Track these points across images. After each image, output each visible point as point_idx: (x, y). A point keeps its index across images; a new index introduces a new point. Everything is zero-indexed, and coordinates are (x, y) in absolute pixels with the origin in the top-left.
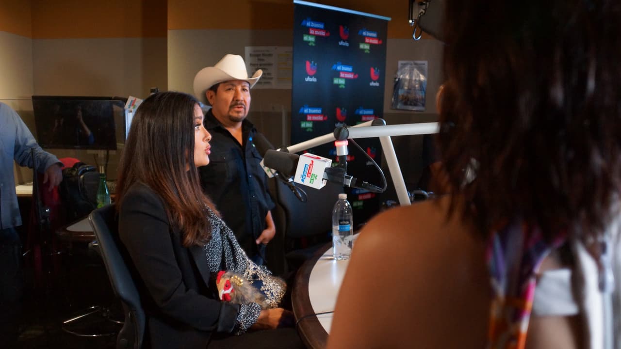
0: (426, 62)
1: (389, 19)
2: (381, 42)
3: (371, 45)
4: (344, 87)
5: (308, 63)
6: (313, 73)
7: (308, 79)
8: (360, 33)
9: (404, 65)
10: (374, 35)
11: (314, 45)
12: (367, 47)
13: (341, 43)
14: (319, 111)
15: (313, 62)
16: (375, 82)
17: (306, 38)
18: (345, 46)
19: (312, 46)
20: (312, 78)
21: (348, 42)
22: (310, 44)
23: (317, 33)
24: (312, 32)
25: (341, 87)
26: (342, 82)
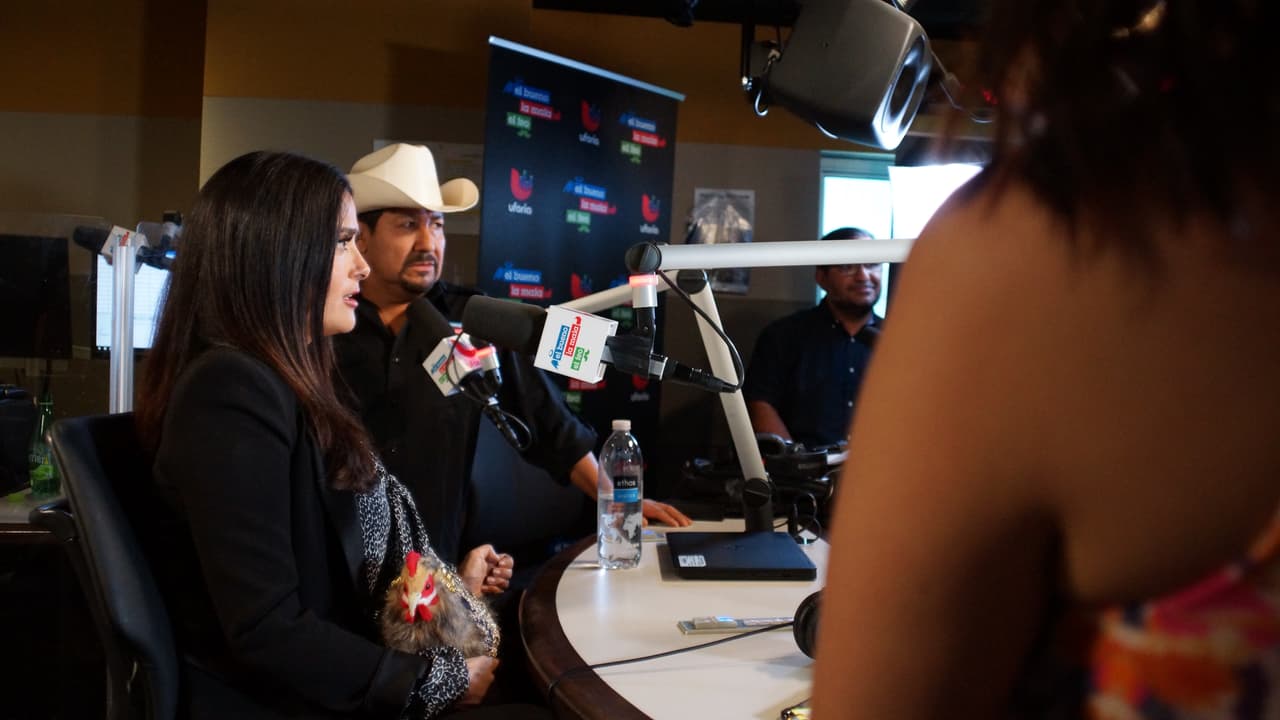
0: (751, 194)
1: (680, 97)
2: (663, 143)
3: (645, 148)
4: (587, 230)
5: (515, 174)
6: (525, 195)
7: (514, 208)
8: (622, 119)
9: (706, 198)
10: (651, 127)
11: (528, 136)
12: (636, 151)
13: (584, 138)
14: (535, 278)
15: (525, 172)
16: (650, 225)
17: (512, 120)
18: (592, 145)
19: (523, 138)
20: (522, 205)
21: (598, 137)
22: (521, 134)
23: (536, 111)
24: (525, 108)
25: (581, 229)
26: (584, 219)
